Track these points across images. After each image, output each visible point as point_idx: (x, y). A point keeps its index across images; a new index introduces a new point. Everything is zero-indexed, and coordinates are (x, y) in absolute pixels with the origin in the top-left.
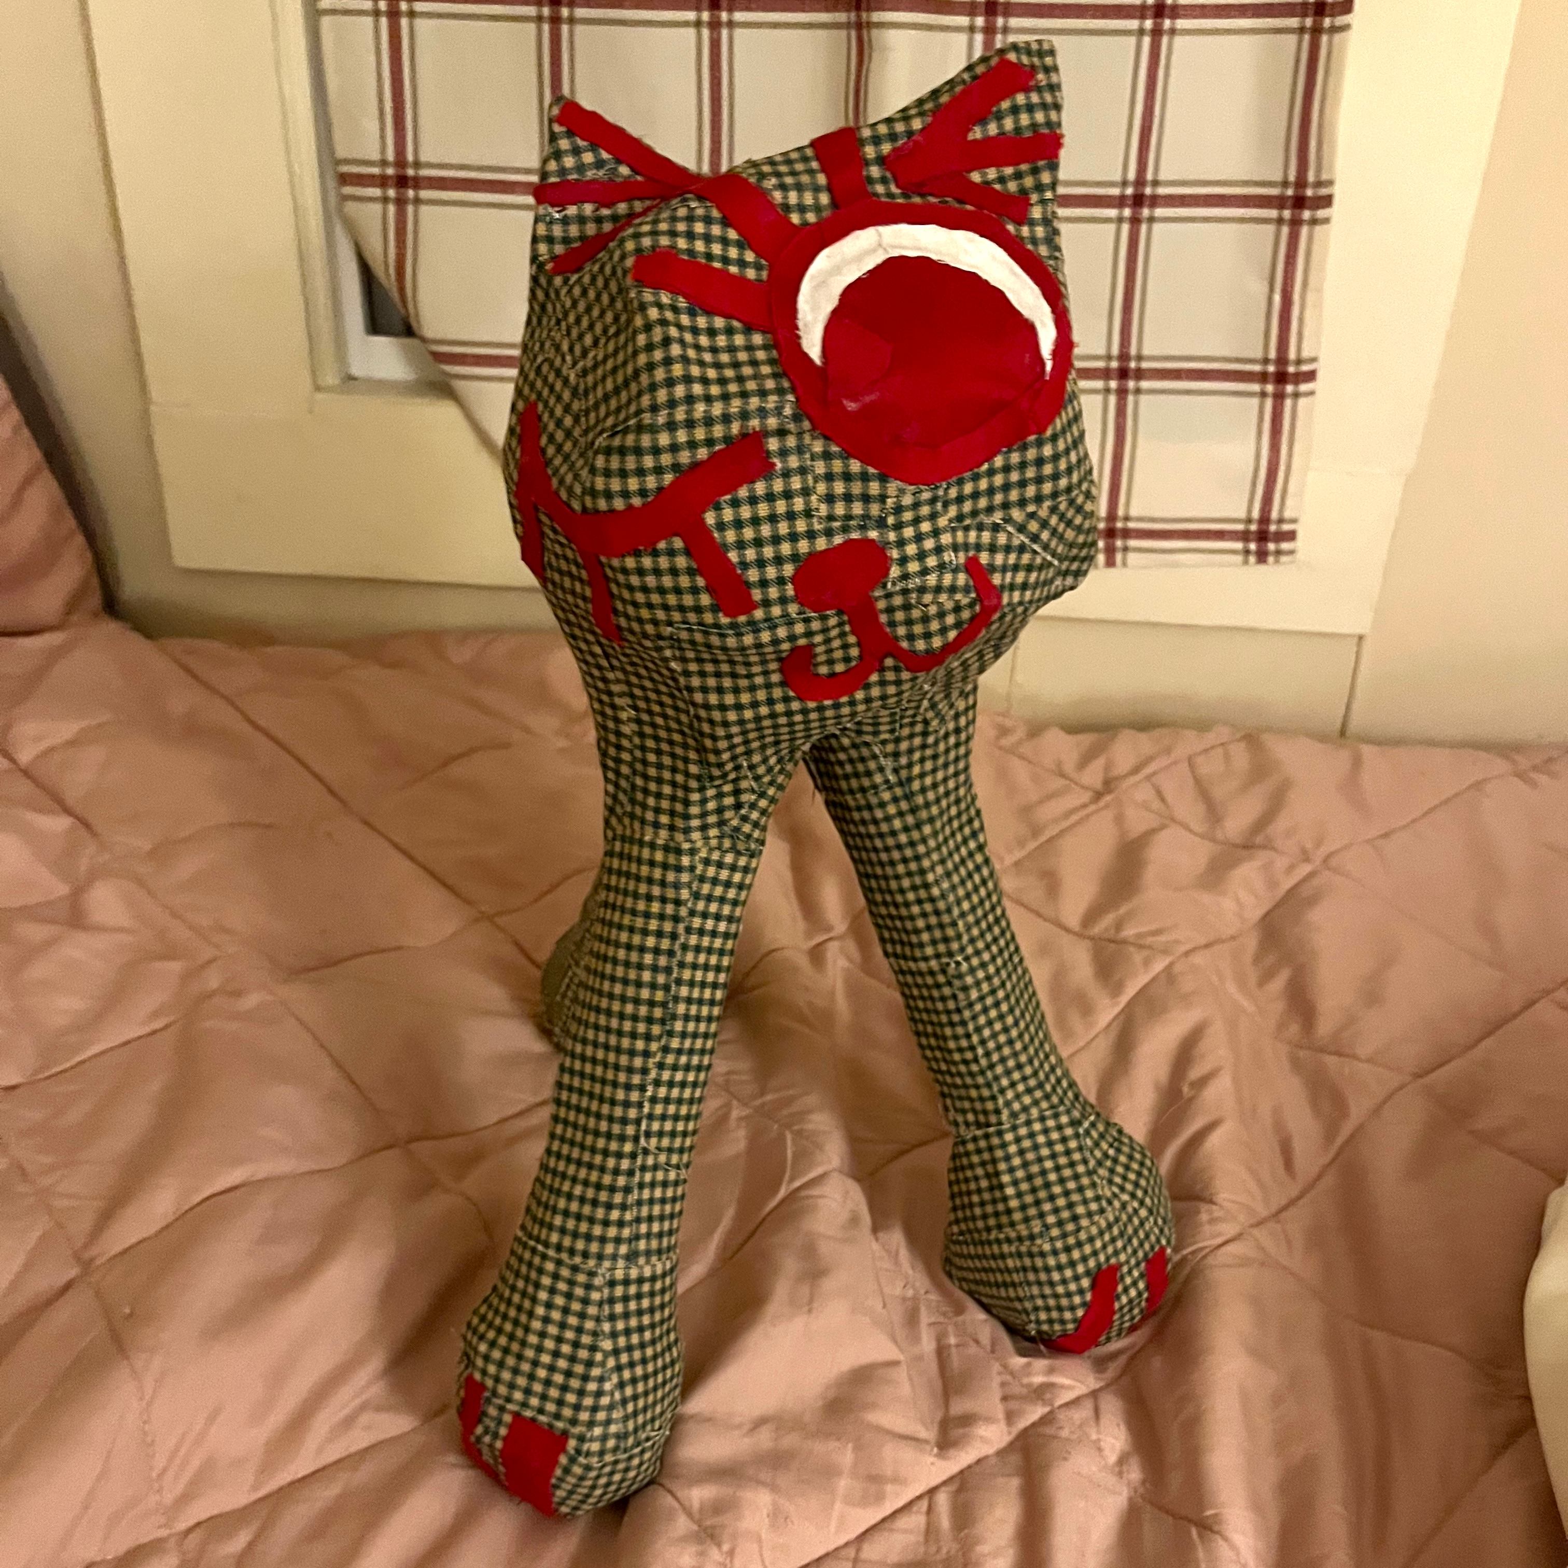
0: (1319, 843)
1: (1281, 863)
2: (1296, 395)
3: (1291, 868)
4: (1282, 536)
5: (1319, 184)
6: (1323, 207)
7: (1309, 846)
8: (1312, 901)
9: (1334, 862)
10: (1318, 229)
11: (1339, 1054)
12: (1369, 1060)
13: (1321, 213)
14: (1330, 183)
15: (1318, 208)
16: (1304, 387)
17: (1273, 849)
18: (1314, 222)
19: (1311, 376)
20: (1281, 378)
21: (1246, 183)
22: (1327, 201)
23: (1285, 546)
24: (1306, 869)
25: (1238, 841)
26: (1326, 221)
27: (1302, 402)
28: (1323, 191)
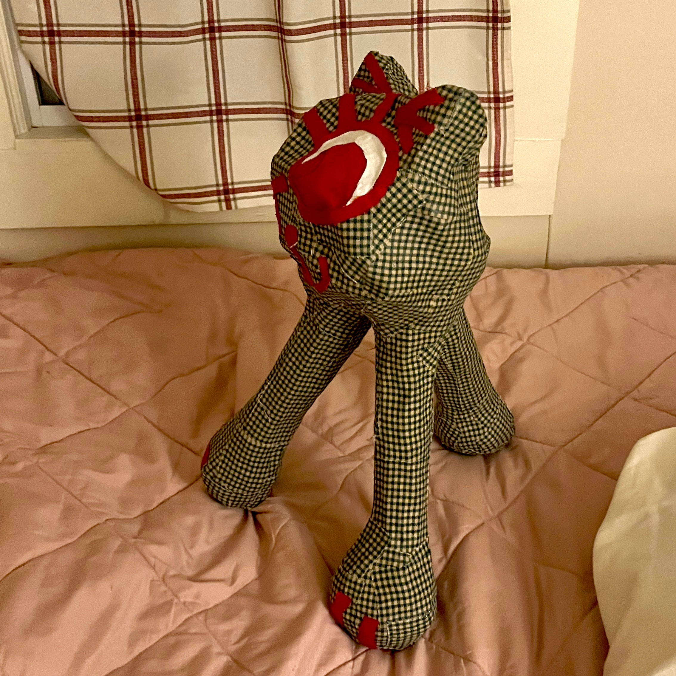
0: (525, 330)
1: (509, 340)
2: (505, 108)
3: (512, 343)
4: (505, 174)
5: (503, 12)
6: (507, 22)
7: (521, 332)
8: (521, 360)
9: (532, 341)
10: (505, 32)
11: (527, 439)
12: (541, 442)
13: (506, 25)
14: (509, 11)
15: (504, 22)
16: (508, 104)
17: (506, 333)
18: (503, 29)
19: (511, 98)
20: (497, 100)
21: (471, 10)
22: (508, 20)
23: (507, 178)
24: (519, 344)
25: (490, 330)
26: (509, 28)
27: (508, 110)
28: (506, 15)
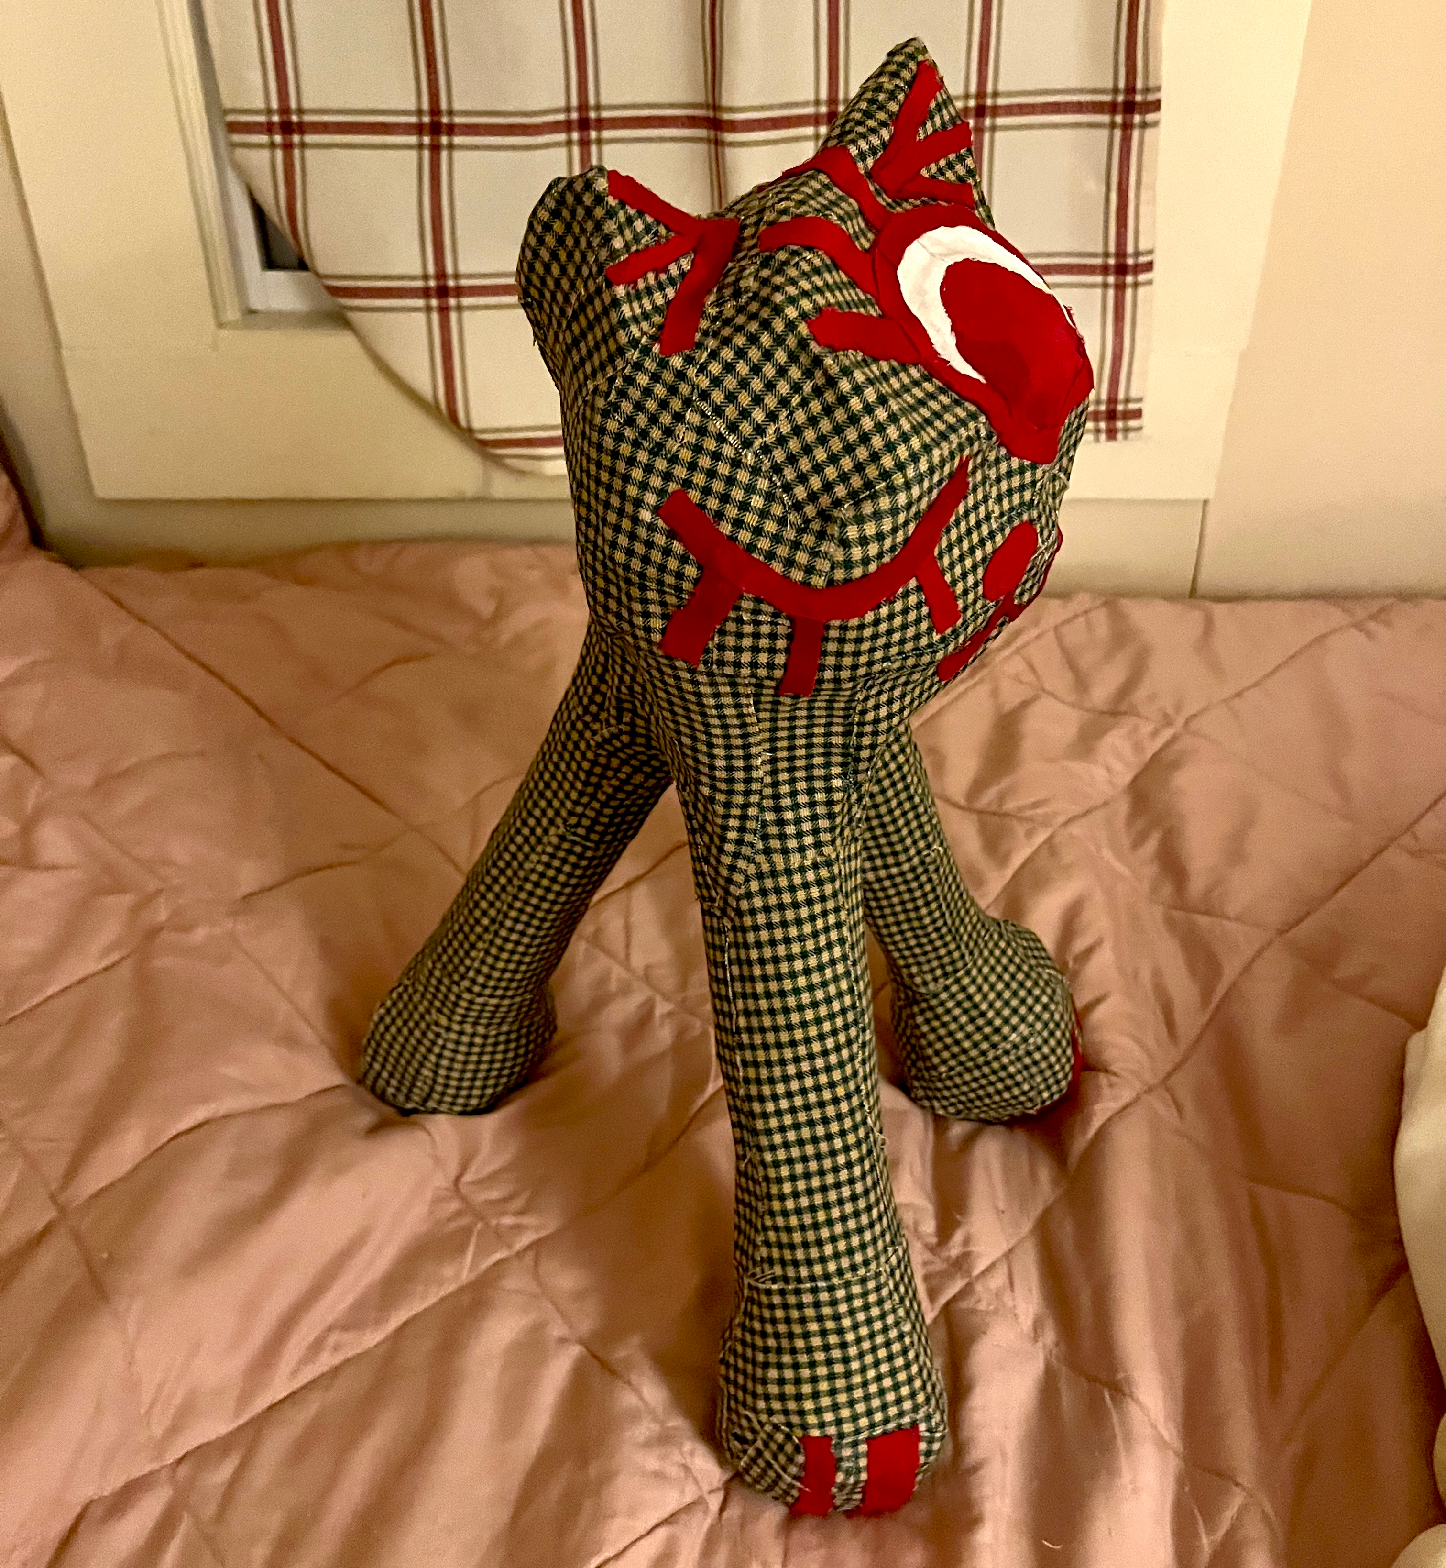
1: (1147, 728)
2: (1136, 285)
3: (1155, 734)
4: (1127, 416)
5: (1147, 90)
6: (1153, 112)
7: (1170, 711)
8: (1176, 765)
9: (1194, 726)
10: (1149, 132)
12: (1237, 919)
13: (1150, 117)
14: (1158, 89)
15: (1147, 112)
16: (1142, 277)
17: (1138, 715)
18: (1144, 125)
19: (1149, 267)
20: (1121, 270)
22: (1156, 106)
23: (1132, 423)
24: (1169, 733)
25: (1105, 708)
26: (1156, 124)
27: (1141, 291)
28: (1151, 97)
